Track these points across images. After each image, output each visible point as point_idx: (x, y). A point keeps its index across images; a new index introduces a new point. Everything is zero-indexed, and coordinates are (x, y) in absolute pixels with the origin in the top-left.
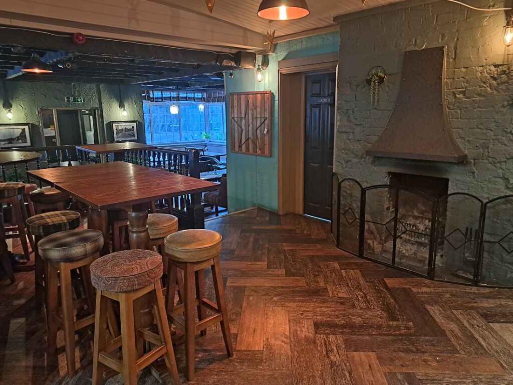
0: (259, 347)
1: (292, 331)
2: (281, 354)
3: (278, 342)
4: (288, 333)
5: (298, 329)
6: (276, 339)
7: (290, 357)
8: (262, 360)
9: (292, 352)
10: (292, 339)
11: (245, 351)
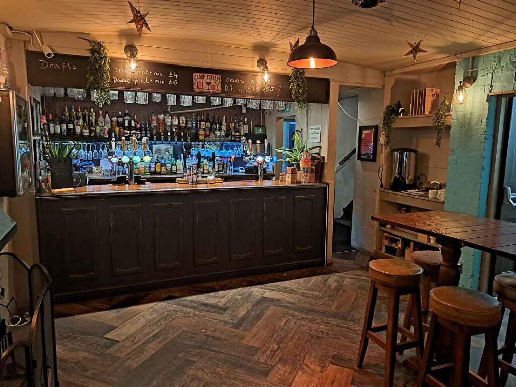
0: (331, 367)
1: (295, 374)
2: (315, 358)
3: (313, 367)
4: (300, 373)
5: (286, 374)
6: (313, 370)
7: (308, 354)
8: (333, 358)
9: (305, 357)
10: (298, 366)
11: (345, 367)
